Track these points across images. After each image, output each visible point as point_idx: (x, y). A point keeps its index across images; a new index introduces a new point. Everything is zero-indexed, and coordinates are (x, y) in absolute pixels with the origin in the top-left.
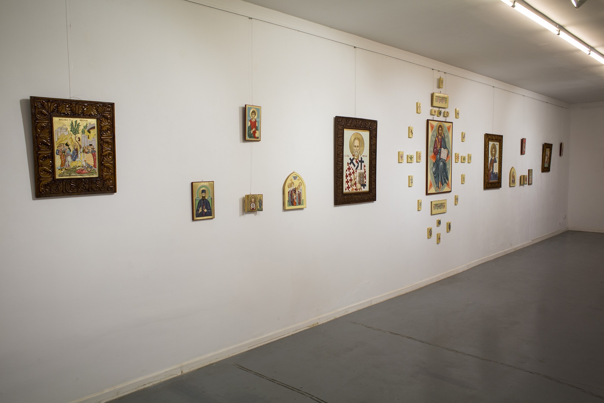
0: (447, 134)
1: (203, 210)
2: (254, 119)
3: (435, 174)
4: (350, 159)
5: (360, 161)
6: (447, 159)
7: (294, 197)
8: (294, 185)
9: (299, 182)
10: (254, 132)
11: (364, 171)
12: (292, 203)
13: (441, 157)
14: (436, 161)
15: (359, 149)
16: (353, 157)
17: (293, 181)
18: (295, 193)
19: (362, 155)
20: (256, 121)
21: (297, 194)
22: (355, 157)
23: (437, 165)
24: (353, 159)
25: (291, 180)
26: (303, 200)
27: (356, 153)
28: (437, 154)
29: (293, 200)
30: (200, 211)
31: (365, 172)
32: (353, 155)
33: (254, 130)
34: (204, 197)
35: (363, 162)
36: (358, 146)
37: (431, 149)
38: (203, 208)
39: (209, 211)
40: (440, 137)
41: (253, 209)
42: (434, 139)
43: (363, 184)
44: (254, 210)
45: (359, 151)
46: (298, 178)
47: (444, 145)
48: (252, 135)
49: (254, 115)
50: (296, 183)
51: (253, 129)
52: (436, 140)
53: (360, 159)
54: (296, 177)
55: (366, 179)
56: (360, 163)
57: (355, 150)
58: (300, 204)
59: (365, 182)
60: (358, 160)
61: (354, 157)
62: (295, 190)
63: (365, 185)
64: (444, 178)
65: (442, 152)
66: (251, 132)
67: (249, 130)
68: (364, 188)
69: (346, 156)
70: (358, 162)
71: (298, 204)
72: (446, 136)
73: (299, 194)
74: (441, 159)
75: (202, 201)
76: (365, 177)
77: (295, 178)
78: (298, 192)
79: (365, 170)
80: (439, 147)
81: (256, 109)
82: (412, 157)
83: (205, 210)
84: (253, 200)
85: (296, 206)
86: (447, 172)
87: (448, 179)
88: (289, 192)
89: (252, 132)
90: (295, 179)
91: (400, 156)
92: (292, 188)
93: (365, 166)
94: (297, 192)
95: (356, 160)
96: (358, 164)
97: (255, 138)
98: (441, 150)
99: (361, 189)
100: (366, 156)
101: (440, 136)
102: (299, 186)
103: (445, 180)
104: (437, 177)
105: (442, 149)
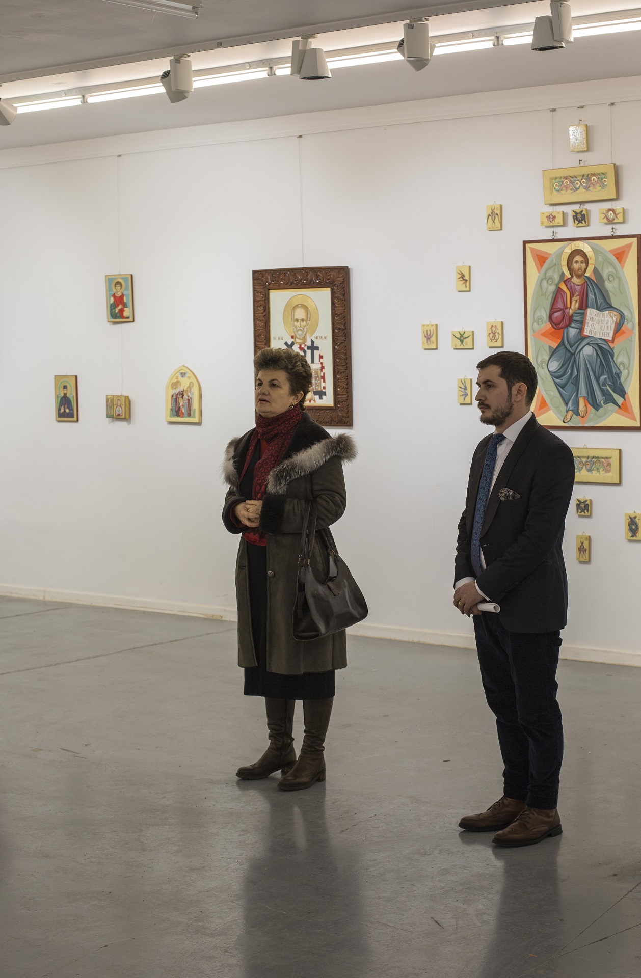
0: (611, 269)
1: (65, 411)
2: (119, 293)
3: (558, 378)
4: (286, 344)
5: (309, 348)
6: (614, 338)
7: (181, 404)
8: (181, 385)
9: (189, 381)
10: (122, 311)
11: (320, 366)
12: (177, 412)
13: (586, 332)
14: (562, 344)
15: (307, 325)
16: (293, 340)
17: (180, 379)
18: (182, 397)
19: (316, 334)
20: (122, 296)
21: (186, 400)
22: (297, 340)
23: (568, 355)
24: (293, 344)
25: (177, 378)
26: (195, 409)
27: (300, 332)
28: (569, 325)
29: (179, 408)
30: (62, 410)
31: (323, 368)
32: (292, 337)
33: (120, 307)
34: (65, 394)
35: (317, 348)
36: (303, 320)
37: (538, 314)
38: (64, 407)
39: (71, 411)
40: (575, 280)
41: (119, 415)
42: (552, 288)
43: (319, 391)
44: (120, 417)
45: (305, 329)
46: (187, 375)
47: (600, 300)
48: (118, 315)
49: (119, 288)
50: (184, 384)
51: (118, 306)
52: (559, 291)
53: (309, 344)
54: (185, 373)
55: (324, 381)
56: (309, 352)
57: (296, 327)
58: (189, 415)
59: (324, 388)
60: (305, 345)
61: (295, 340)
62: (182, 394)
63: (324, 394)
64: (602, 391)
65: (588, 320)
66: (115, 311)
67: (112, 308)
68: (321, 398)
69: (277, 338)
70: (306, 348)
71: (186, 415)
72: (605, 276)
73: (189, 400)
74: (581, 338)
75: (64, 399)
76: (323, 378)
77: (183, 375)
78: (188, 396)
79: (322, 363)
80: (575, 306)
81: (122, 278)
82: (464, 336)
83: (67, 411)
84: (119, 403)
85: (182, 418)
86: (618, 375)
87: (623, 393)
88: (172, 396)
89: (117, 310)
90: (183, 377)
91: (430, 337)
92: (177, 391)
93: (321, 357)
94: (185, 397)
95: (300, 346)
96: (305, 352)
97: (124, 318)
98: (583, 315)
99: (314, 400)
100: (325, 338)
101: (579, 276)
102: (189, 387)
103: (604, 393)
104: (570, 386)
105: (591, 312)
